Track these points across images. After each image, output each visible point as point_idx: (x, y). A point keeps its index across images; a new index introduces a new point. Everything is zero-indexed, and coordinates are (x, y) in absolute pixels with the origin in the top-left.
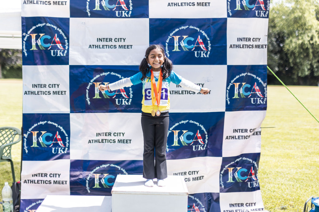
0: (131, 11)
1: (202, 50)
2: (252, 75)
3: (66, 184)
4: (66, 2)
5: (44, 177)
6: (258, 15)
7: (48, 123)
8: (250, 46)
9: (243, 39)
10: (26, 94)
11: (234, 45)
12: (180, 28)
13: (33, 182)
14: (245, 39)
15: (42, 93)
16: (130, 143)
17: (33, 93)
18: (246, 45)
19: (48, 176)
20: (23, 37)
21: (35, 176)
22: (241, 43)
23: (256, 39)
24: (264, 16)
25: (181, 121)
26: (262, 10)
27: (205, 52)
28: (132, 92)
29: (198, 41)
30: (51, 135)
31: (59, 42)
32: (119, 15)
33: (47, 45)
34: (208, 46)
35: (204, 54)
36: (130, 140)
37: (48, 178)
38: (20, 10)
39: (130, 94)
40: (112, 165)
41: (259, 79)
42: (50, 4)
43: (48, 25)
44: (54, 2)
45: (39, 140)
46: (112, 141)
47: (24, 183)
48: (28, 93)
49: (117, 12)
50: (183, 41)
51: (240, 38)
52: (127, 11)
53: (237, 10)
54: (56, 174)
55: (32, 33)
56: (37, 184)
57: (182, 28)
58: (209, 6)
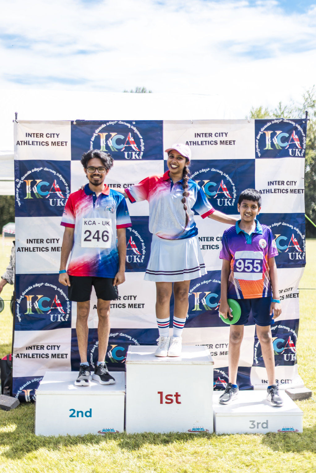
0: (143, 151)
1: (226, 198)
2: (288, 225)
3: (66, 358)
4: (66, 142)
5: (40, 350)
6: (292, 155)
7: (45, 285)
8: (284, 191)
9: (274, 183)
10: (19, 251)
11: (264, 190)
12: (200, 172)
13: (26, 356)
14: (277, 183)
15: (39, 249)
16: (143, 307)
17: (27, 249)
18: (278, 189)
19: (45, 348)
20: (16, 183)
21: (29, 349)
22: (273, 187)
23: (291, 183)
24: (300, 155)
25: (203, 282)
26: (297, 148)
27: (230, 200)
28: (145, 247)
29: (220, 186)
30: (48, 299)
31: (59, 189)
32: (128, 157)
33: (44, 193)
34: (233, 193)
35: (228, 202)
36: (143, 305)
37: (45, 351)
38: (13, 153)
39: (142, 249)
40: (122, 335)
41: (297, 230)
42: (47, 145)
43: (46, 170)
44: (52, 142)
45: (35, 305)
46: (122, 306)
47: (16, 358)
48: (21, 249)
49: (126, 153)
50: (204, 186)
51: (271, 182)
52: (138, 152)
53: (267, 150)
54: (54, 346)
55: (26, 178)
56: (32, 359)
57: (203, 170)
58: (234, 144)
